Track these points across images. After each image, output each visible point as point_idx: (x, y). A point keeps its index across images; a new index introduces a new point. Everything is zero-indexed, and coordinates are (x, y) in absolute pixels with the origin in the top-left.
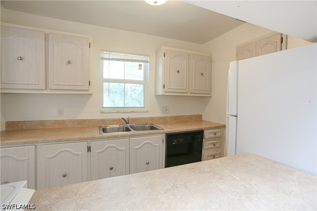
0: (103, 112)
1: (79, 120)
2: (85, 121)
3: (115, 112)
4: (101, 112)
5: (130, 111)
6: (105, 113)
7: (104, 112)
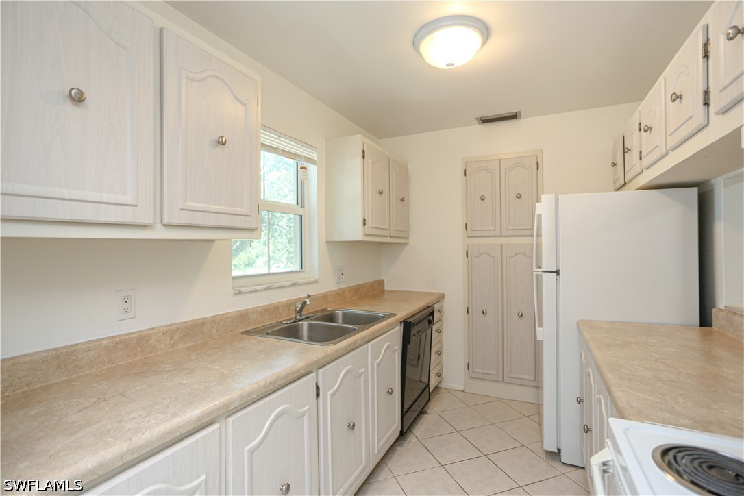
0: (240, 292)
1: (186, 322)
2: (203, 324)
3: (265, 289)
4: (237, 292)
5: (290, 283)
6: (245, 293)
7: (243, 290)
